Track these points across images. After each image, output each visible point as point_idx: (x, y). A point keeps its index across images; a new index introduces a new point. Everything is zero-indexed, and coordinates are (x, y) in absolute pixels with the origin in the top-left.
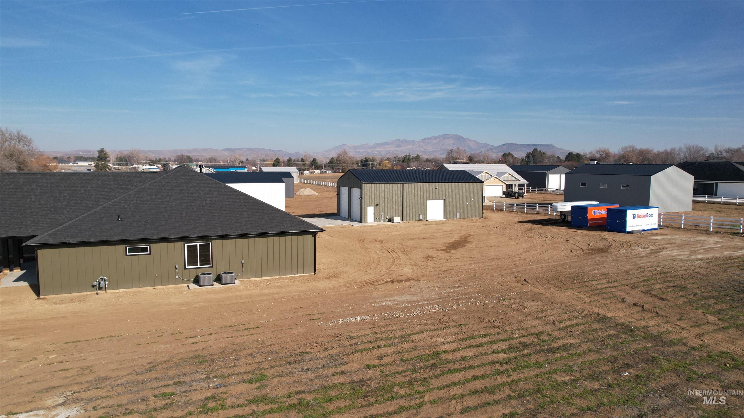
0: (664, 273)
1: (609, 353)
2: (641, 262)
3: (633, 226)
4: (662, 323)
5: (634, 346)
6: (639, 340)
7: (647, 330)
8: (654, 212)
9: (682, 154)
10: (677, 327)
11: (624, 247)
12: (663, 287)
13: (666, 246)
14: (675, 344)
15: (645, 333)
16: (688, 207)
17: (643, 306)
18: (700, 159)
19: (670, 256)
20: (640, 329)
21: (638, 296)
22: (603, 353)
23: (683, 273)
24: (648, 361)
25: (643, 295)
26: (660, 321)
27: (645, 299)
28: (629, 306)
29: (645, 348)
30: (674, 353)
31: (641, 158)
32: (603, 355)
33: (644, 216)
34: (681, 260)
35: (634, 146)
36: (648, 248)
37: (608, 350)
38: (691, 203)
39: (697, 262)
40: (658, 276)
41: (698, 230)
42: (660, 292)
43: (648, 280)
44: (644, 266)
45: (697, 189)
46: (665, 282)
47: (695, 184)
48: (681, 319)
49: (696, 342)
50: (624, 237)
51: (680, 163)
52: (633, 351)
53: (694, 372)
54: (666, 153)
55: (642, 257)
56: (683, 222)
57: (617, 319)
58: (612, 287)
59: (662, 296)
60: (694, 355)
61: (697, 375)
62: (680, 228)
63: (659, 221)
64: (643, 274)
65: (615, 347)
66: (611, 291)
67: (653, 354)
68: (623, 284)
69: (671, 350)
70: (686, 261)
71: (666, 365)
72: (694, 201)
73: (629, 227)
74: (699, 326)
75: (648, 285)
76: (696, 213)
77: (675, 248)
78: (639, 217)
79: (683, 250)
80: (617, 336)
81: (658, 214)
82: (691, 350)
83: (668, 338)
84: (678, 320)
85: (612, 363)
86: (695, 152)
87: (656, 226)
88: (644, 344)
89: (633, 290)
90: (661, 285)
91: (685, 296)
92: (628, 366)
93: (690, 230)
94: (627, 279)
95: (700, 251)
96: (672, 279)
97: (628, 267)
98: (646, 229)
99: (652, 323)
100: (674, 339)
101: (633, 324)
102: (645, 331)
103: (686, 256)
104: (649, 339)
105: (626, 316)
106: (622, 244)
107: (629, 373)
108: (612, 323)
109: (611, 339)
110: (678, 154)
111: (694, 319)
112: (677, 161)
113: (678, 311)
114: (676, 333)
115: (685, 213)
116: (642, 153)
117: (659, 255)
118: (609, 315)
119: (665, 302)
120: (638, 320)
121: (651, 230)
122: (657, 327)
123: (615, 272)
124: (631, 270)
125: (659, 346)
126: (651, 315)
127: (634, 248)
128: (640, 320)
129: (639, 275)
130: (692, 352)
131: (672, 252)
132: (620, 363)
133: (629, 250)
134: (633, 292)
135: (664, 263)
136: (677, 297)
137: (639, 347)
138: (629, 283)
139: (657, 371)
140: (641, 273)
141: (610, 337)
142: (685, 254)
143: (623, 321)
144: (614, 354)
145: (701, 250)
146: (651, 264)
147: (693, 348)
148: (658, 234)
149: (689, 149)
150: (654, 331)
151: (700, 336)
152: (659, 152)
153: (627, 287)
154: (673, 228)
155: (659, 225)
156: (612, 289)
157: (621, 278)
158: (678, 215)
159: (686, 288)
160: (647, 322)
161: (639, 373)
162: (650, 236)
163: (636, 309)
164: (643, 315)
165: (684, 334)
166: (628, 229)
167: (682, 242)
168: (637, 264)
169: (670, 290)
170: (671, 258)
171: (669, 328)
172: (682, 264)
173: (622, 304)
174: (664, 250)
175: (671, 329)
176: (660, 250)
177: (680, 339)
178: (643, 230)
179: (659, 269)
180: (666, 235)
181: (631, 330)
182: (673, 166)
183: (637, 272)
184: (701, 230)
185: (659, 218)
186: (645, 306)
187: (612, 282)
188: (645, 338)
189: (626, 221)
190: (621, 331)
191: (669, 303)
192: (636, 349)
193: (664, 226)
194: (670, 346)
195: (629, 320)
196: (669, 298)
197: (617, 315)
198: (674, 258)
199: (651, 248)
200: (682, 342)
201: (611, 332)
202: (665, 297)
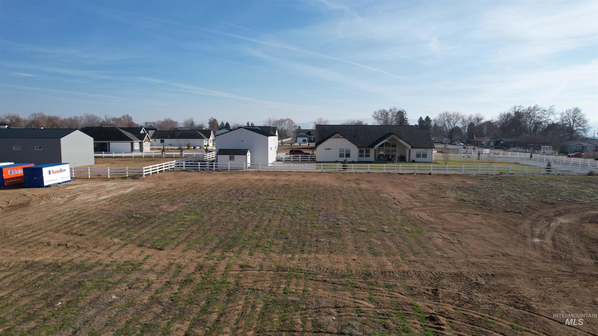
0: (79, 215)
1: (41, 293)
2: (60, 209)
3: (49, 181)
4: (83, 253)
5: (63, 279)
6: (67, 273)
7: (72, 262)
8: (67, 167)
9: (83, 121)
10: (95, 253)
11: (44, 199)
12: (80, 226)
13: (79, 193)
14: (94, 267)
15: (70, 265)
16: (92, 162)
17: (66, 244)
18: (96, 125)
19: (83, 201)
20: (66, 263)
21: (61, 237)
22: (36, 294)
23: (94, 211)
24: (76, 286)
25: (65, 235)
26: (81, 252)
27: (68, 238)
28: (55, 248)
29: (72, 277)
30: (95, 274)
31: (50, 124)
32: (36, 296)
33: (58, 172)
34: (91, 202)
35: (43, 113)
36: (64, 197)
37: (40, 290)
38: (93, 158)
39: (102, 202)
40: (75, 218)
41: (100, 178)
42: (79, 230)
43: (68, 223)
44: (63, 212)
45: (96, 148)
46: (81, 221)
47: (94, 144)
48: (96, 247)
49: (108, 261)
50: (42, 191)
51: (82, 128)
52: (63, 283)
53: (110, 283)
54: (70, 120)
55: (61, 205)
56: (89, 173)
57: (45, 261)
58: (37, 235)
59: (80, 233)
60: (108, 270)
61: (112, 284)
62: (88, 178)
63: (71, 175)
64: (63, 219)
65: (46, 286)
66: (36, 239)
67: (79, 280)
68: (47, 230)
69: (92, 272)
70: (95, 202)
71: (89, 284)
72: (95, 157)
73: (46, 182)
74: (108, 248)
75: (68, 227)
76: (98, 165)
77: (86, 194)
78: (54, 172)
79: (92, 195)
80: (47, 276)
81: (70, 169)
82: (106, 267)
83: (88, 264)
84: (94, 248)
85: (45, 299)
86: (92, 120)
87: (69, 179)
88: (71, 274)
89: (56, 233)
90: (79, 225)
91: (97, 229)
92: (60, 296)
93: (95, 178)
94: (50, 226)
95: (103, 194)
96: (86, 218)
97: (49, 216)
98: (61, 182)
99: (75, 255)
100: (93, 263)
101: (60, 261)
102: (70, 263)
103: (94, 199)
104: (75, 269)
105: (53, 256)
106: (42, 197)
107: (62, 302)
108: (40, 266)
109: (41, 280)
110: (80, 121)
111: (105, 244)
112: (80, 126)
113: (94, 241)
114: (94, 258)
115: (90, 166)
116: (51, 120)
117: (74, 201)
118: (37, 260)
119: (83, 237)
120: (63, 257)
121: (65, 182)
122: (79, 258)
123: (38, 222)
124: (53, 217)
125: (83, 272)
126: (74, 250)
127: (53, 199)
128: (66, 256)
129: (60, 220)
130: (107, 269)
131: (84, 197)
132: (53, 297)
133: (49, 201)
134: (57, 235)
135: (79, 207)
136: (92, 231)
137: (67, 278)
138: (52, 228)
139: (83, 292)
140: (61, 218)
141: (40, 278)
142: (94, 198)
143: (50, 261)
144: (46, 291)
145: (104, 192)
146: (69, 209)
147: (107, 266)
148: (71, 185)
149: (88, 117)
150: (78, 261)
151: (110, 255)
152: (65, 119)
153: (51, 233)
154: (82, 179)
155: (72, 178)
156: (37, 237)
157: (44, 226)
158: (85, 168)
159: (97, 222)
160: (71, 256)
161: (70, 298)
162: (66, 187)
163: (61, 248)
164: (67, 251)
165: (100, 257)
166: (45, 184)
167: (91, 189)
168: (57, 212)
169: (85, 227)
170: (84, 202)
171: (88, 256)
172: (92, 205)
173: (48, 247)
174: (78, 197)
175: (90, 256)
176: (75, 197)
177: (98, 262)
178: (59, 183)
179: (75, 212)
180: (78, 185)
181: (59, 267)
182: (77, 130)
183: (58, 218)
184: (102, 178)
185: (71, 172)
186: (68, 244)
187: (36, 231)
188: (71, 269)
189: (42, 177)
190: (50, 270)
191: (86, 237)
192: (65, 281)
193: (76, 178)
194: (91, 269)
195: (56, 259)
196: (86, 233)
197: (45, 258)
198: (86, 201)
199: (68, 196)
200: (99, 263)
201: (41, 273)
202: (82, 233)
